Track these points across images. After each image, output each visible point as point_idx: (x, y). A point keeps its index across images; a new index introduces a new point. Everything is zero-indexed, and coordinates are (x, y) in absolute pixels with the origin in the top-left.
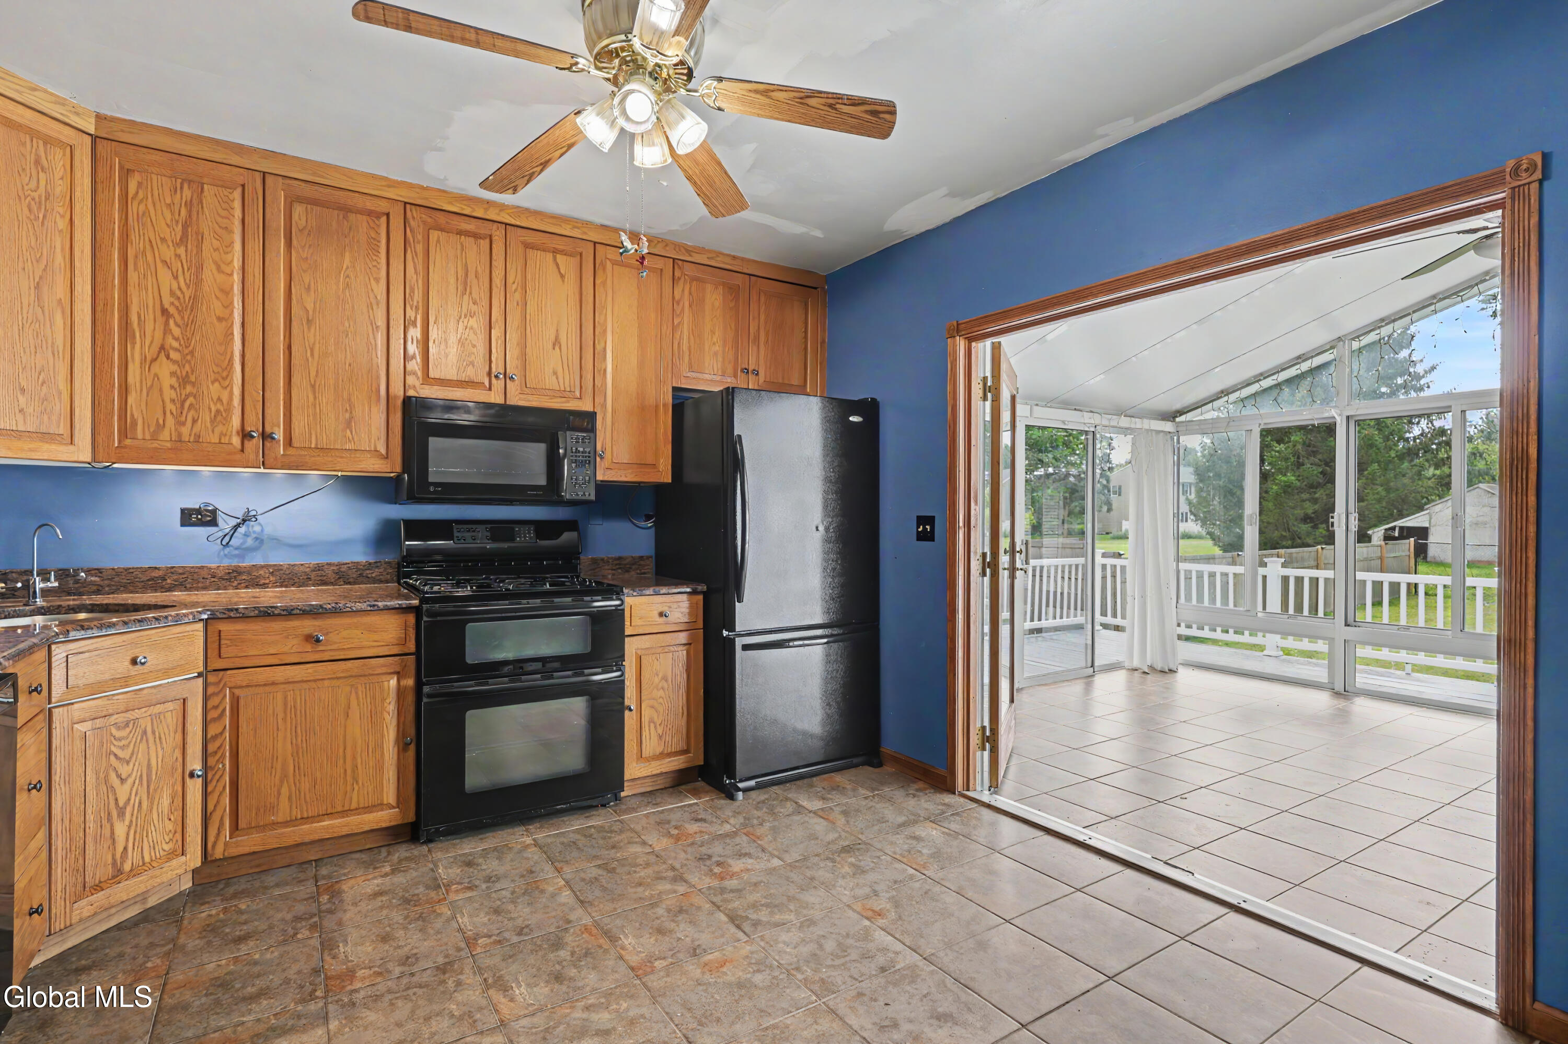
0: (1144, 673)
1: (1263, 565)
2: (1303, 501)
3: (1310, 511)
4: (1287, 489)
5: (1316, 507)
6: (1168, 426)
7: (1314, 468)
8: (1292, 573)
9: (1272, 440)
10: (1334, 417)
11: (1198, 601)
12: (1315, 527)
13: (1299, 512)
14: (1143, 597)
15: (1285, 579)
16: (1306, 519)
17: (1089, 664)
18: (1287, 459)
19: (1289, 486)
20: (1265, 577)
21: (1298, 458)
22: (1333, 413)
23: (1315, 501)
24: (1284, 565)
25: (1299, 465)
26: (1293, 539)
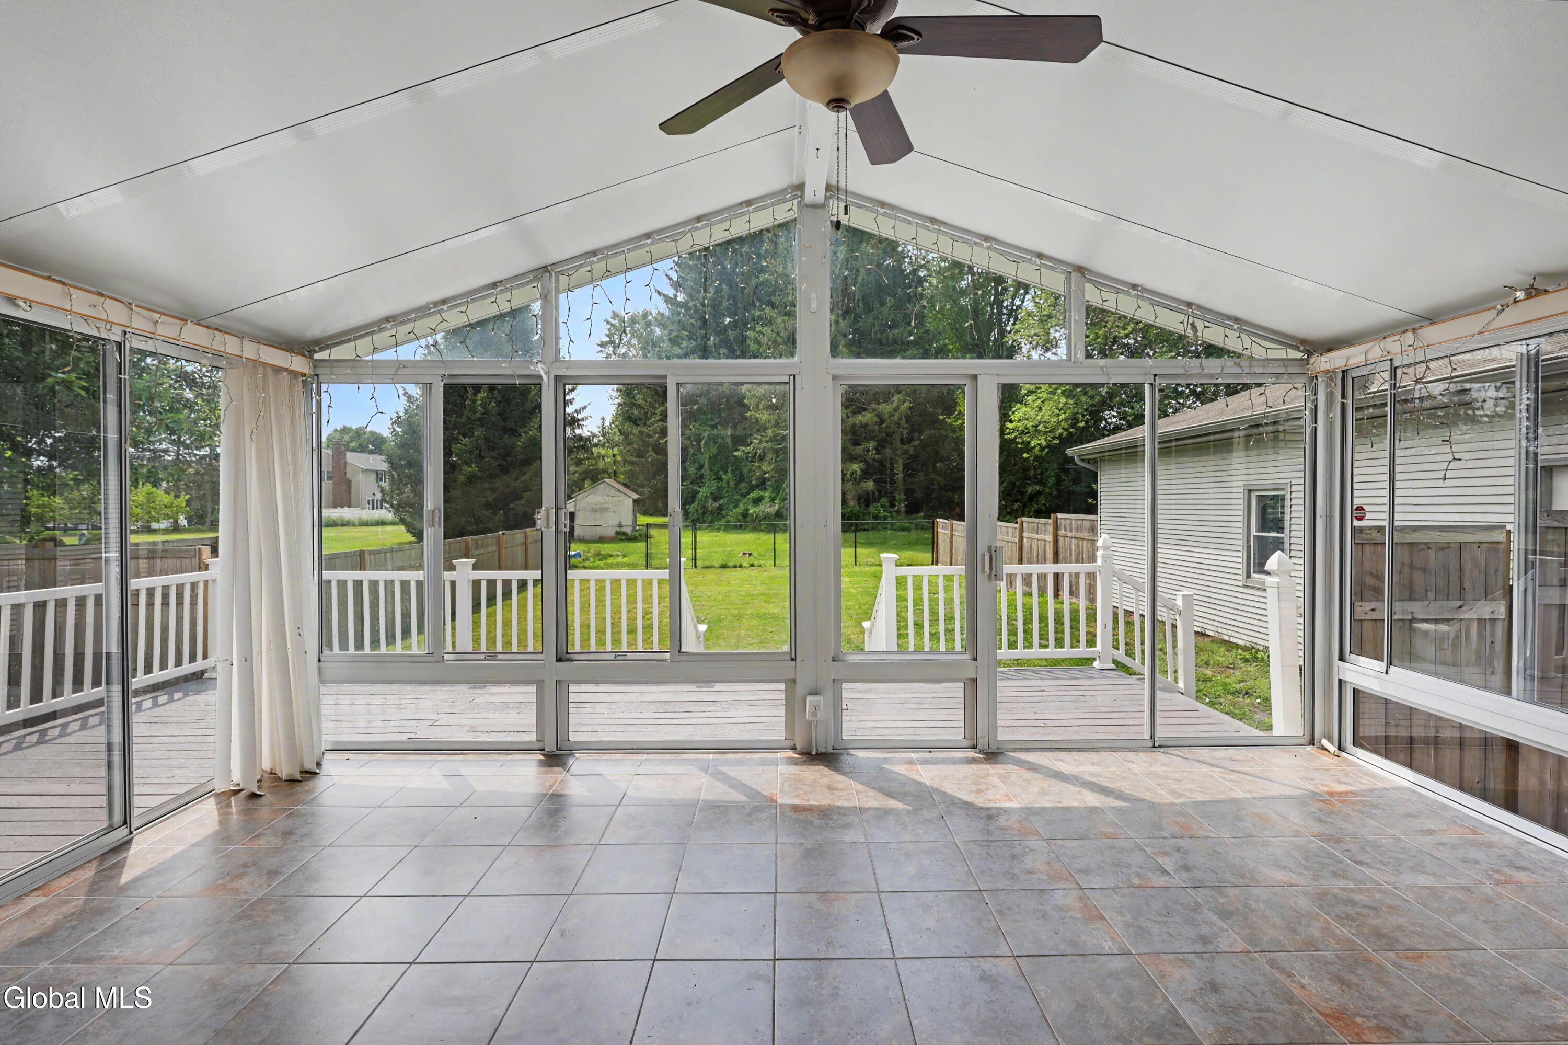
0: (254, 796)
1: (452, 568)
2: (486, 489)
3: (490, 499)
4: (472, 479)
5: (494, 495)
6: (299, 364)
7: (493, 461)
8: (484, 575)
9: (459, 433)
10: (541, 376)
11: (357, 648)
12: (494, 513)
13: (482, 500)
14: (247, 660)
15: (476, 584)
16: (487, 506)
17: (118, 817)
18: (471, 452)
19: (473, 477)
20: (453, 584)
21: (480, 451)
22: (540, 369)
23: (493, 490)
24: (475, 567)
25: (481, 457)
26: (477, 523)
